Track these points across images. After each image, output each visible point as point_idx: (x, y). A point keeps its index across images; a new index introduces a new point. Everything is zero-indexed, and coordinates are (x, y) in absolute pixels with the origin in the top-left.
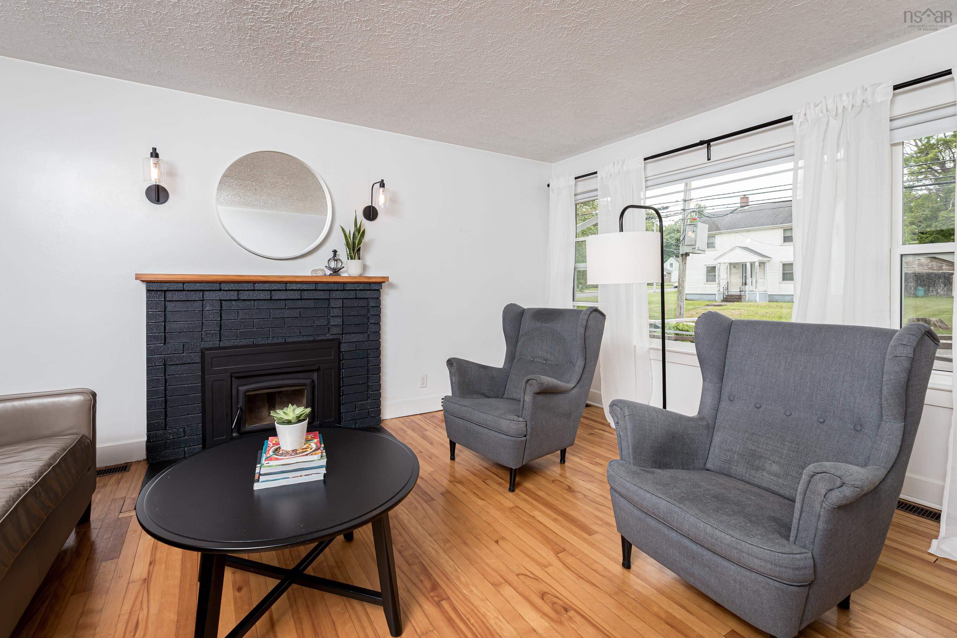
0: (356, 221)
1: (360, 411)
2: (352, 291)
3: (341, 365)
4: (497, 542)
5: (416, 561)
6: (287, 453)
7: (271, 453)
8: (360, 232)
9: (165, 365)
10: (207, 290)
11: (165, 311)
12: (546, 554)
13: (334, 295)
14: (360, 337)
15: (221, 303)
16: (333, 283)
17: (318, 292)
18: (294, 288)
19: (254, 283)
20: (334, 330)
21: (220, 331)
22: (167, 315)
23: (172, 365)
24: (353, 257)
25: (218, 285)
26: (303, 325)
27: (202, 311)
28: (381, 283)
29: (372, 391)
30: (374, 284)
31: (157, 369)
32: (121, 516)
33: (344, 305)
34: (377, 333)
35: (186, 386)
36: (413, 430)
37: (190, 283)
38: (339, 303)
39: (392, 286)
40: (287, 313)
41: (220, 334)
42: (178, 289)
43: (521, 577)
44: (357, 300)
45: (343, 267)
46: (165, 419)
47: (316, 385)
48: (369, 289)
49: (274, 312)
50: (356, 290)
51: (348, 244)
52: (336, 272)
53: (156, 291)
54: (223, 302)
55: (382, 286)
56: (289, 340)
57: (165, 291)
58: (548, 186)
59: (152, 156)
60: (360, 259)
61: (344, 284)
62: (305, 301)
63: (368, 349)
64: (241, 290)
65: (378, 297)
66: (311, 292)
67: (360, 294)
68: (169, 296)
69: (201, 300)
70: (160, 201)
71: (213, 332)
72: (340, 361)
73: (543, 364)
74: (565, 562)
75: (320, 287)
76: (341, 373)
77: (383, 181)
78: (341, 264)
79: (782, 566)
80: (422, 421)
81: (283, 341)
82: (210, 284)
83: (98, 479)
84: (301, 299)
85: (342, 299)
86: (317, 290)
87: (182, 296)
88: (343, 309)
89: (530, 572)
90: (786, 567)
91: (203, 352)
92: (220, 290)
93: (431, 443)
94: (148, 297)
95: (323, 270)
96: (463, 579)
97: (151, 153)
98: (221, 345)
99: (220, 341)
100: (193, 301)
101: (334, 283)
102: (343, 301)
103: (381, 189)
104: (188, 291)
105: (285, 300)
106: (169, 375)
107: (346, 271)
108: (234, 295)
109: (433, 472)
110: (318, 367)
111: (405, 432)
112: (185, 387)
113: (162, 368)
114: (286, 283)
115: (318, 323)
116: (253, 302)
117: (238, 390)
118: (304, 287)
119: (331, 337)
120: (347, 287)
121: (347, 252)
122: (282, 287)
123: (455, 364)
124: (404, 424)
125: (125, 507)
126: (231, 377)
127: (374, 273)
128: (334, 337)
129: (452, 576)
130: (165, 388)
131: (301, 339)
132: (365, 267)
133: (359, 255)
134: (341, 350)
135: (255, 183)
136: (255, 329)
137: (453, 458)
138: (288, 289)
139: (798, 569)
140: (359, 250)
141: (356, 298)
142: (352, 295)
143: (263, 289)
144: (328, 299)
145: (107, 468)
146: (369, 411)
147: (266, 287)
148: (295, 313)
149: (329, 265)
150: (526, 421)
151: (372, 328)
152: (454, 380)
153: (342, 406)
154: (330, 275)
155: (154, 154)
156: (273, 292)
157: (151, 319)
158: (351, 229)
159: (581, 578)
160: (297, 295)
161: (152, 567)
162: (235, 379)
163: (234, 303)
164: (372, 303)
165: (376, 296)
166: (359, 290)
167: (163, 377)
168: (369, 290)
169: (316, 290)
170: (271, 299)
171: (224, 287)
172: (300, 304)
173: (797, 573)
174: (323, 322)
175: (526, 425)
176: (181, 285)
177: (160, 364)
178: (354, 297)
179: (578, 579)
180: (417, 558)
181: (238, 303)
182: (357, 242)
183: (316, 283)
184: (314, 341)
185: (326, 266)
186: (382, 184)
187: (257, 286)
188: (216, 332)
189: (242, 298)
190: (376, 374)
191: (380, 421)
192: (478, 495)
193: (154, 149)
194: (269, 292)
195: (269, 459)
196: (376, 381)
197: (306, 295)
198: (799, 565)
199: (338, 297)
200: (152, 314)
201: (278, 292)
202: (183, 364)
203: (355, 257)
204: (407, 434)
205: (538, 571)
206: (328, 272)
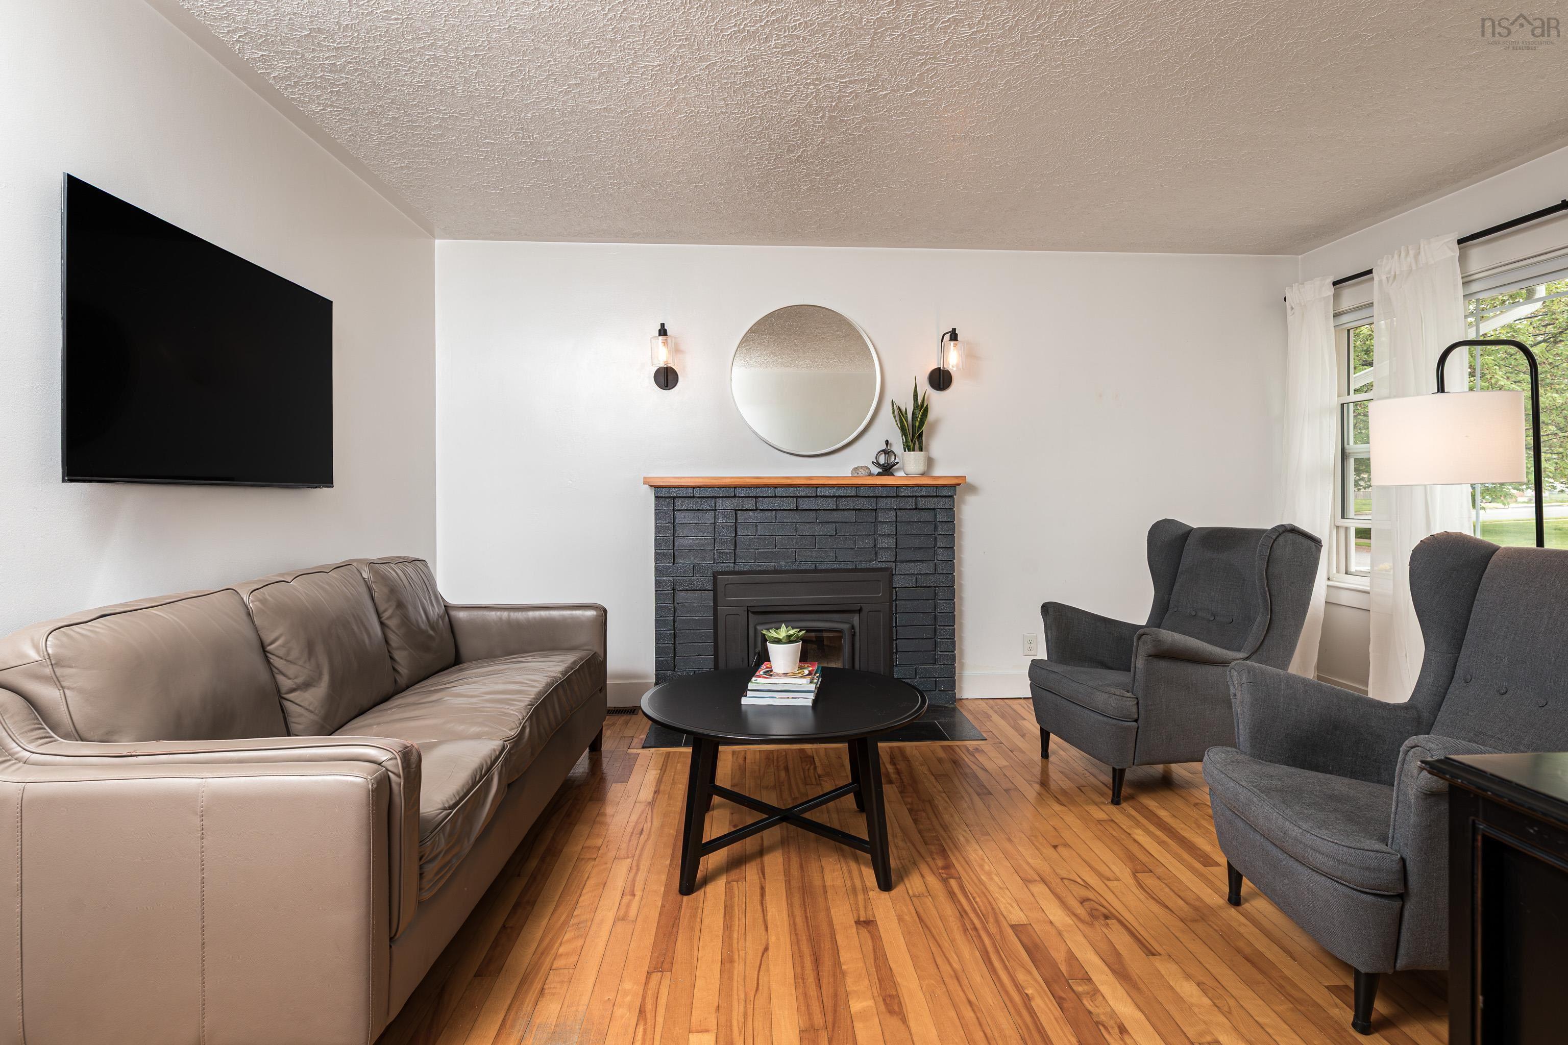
0: (917, 393)
1: (923, 680)
2: (910, 499)
3: (894, 608)
4: (1055, 847)
5: (937, 842)
6: (778, 675)
7: (761, 673)
8: (922, 409)
9: (673, 590)
10: (719, 497)
11: (674, 523)
12: (1122, 871)
13: (883, 503)
14: (925, 568)
15: (736, 514)
16: (881, 487)
17: (861, 500)
18: (827, 493)
19: (776, 487)
20: (883, 556)
21: (735, 550)
22: (677, 529)
23: (681, 590)
24: (912, 447)
25: (732, 490)
26: (840, 546)
27: (715, 523)
28: (954, 486)
29: (941, 652)
30: (944, 488)
31: (666, 594)
32: (629, 751)
33: (898, 519)
34: (950, 562)
35: (697, 618)
36: (1003, 717)
37: (701, 487)
38: (891, 516)
39: (972, 489)
40: (818, 529)
41: (735, 553)
42: (688, 495)
43: (1065, 881)
44: (919, 512)
45: (897, 463)
46: (674, 657)
47: (858, 634)
48: (935, 494)
49: (802, 527)
50: (916, 497)
51: (903, 429)
52: (886, 470)
53: (665, 497)
54: (739, 513)
55: (955, 491)
56: (821, 567)
57: (674, 498)
58: (1285, 299)
59: (660, 335)
60: (922, 451)
61: (897, 487)
62: (842, 512)
63: (935, 587)
64: (760, 497)
65: (951, 507)
66: (851, 500)
67: (922, 503)
68: (678, 503)
69: (713, 510)
70: (669, 386)
71: (727, 551)
72: (891, 601)
73: (1209, 621)
74: (1142, 883)
75: (862, 492)
76: (894, 620)
77: (954, 330)
78: (893, 457)
79: (1346, 863)
80: (1023, 707)
81: (813, 567)
82: (723, 489)
83: (607, 717)
84: (837, 510)
85: (896, 509)
86: (859, 497)
87: (691, 504)
88: (896, 525)
89: (1083, 880)
90: (1351, 865)
91: (715, 575)
92: (735, 496)
93: (1023, 736)
94: (657, 505)
95: (868, 468)
96: (987, 867)
97: (660, 330)
98: (736, 569)
99: (734, 563)
100: (704, 510)
101: (883, 486)
102: (896, 513)
103: (952, 343)
104: (699, 497)
105: (816, 510)
106: (678, 603)
107: (902, 469)
108: (751, 504)
109: (1005, 767)
110: (859, 608)
111: (989, 717)
112: (695, 619)
113: (671, 593)
114: (816, 487)
115: (860, 544)
116: (774, 513)
117: (756, 629)
118: (841, 492)
119: (879, 565)
120: (902, 492)
121: (903, 439)
122: (811, 492)
123: (1051, 611)
124: (992, 708)
125: (633, 745)
126: (748, 611)
127: (943, 471)
128: (884, 565)
129: (974, 863)
130: (674, 619)
131: (837, 566)
132: (930, 462)
133: (920, 443)
134: (894, 586)
135: (794, 337)
136: (777, 550)
137: (1045, 754)
138: (818, 495)
139: (1368, 869)
140: (921, 435)
141: (916, 509)
142: (911, 504)
143: (787, 495)
144: (876, 510)
145: (616, 709)
146: (936, 681)
147: (791, 492)
148: (830, 530)
149: (877, 460)
150: (1137, 698)
151: (942, 555)
152: (1050, 637)
153: (895, 669)
154: (879, 474)
155: (662, 331)
156: (799, 500)
157: (659, 532)
158: (909, 406)
159: (1153, 898)
160: (831, 504)
161: (656, 795)
162: (753, 615)
163: (751, 513)
164: (941, 517)
165: (947, 506)
166: (921, 496)
167: (672, 605)
168: (937, 496)
169: (857, 496)
170: (797, 509)
171: (739, 492)
172: (836, 516)
173: (1367, 873)
174: (868, 543)
175: (1138, 703)
176: (690, 491)
177: (669, 588)
178: (914, 507)
179: (1147, 898)
180: (939, 840)
181: (756, 514)
182: (917, 425)
183: (857, 487)
184: (856, 570)
185: (873, 462)
186: (954, 336)
187: (780, 492)
188: (731, 551)
189: (761, 507)
190: (948, 626)
191: (954, 699)
192: (1058, 799)
193: (663, 325)
194: (795, 499)
195: (759, 676)
196: (947, 637)
197: (843, 504)
198: (1370, 865)
199: (889, 506)
200: (661, 526)
201: (806, 499)
202: (693, 590)
203: (914, 447)
204: (991, 720)
205: (1093, 880)
206: (876, 470)
